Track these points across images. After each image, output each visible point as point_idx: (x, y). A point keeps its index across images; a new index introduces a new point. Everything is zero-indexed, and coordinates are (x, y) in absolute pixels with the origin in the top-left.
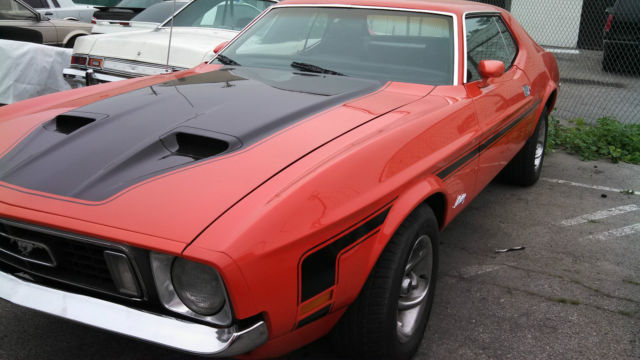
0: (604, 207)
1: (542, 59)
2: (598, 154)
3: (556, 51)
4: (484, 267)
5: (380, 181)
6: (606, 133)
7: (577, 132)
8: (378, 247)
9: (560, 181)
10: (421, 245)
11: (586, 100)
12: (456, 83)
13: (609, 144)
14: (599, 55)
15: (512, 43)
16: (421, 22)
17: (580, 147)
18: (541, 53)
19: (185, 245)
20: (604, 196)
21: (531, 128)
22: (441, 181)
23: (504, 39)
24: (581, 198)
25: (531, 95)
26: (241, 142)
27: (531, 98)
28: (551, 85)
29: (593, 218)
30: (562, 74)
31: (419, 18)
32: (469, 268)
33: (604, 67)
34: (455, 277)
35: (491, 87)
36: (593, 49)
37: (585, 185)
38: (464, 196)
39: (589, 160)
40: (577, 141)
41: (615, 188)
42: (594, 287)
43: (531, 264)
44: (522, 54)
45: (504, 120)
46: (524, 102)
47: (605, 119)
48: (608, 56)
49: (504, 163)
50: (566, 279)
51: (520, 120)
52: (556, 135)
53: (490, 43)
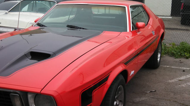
0: (184, 75)
1: (158, 21)
2: (181, 56)
3: (163, 17)
4: (142, 98)
5: (104, 66)
6: (183, 48)
7: (173, 48)
8: (106, 89)
9: (167, 66)
10: (120, 89)
11: (175, 36)
12: (128, 31)
13: (185, 52)
14: (179, 18)
15: (147, 15)
16: (109, 9)
17: (174, 54)
18: (158, 19)
19: (41, 89)
20: (184, 71)
21: (155, 47)
22: (125, 66)
23: (144, 14)
24: (175, 72)
25: (155, 34)
26: (55, 54)
27: (155, 35)
28: (162, 31)
29: (180, 79)
30: (166, 26)
31: (108, 8)
32: (136, 99)
33: (181, 23)
34: (132, 102)
35: (140, 32)
36: (177, 16)
37: (177, 67)
38: (133, 71)
39: (178, 58)
40: (173, 51)
41: (188, 68)
42: (182, 103)
43: (159, 96)
44: (151, 20)
45: (145, 44)
46: (153, 37)
47: (183, 42)
48: (182, 19)
49: (147, 60)
50: (172, 101)
51: (151, 44)
52: (165, 50)
53: (138, 16)
